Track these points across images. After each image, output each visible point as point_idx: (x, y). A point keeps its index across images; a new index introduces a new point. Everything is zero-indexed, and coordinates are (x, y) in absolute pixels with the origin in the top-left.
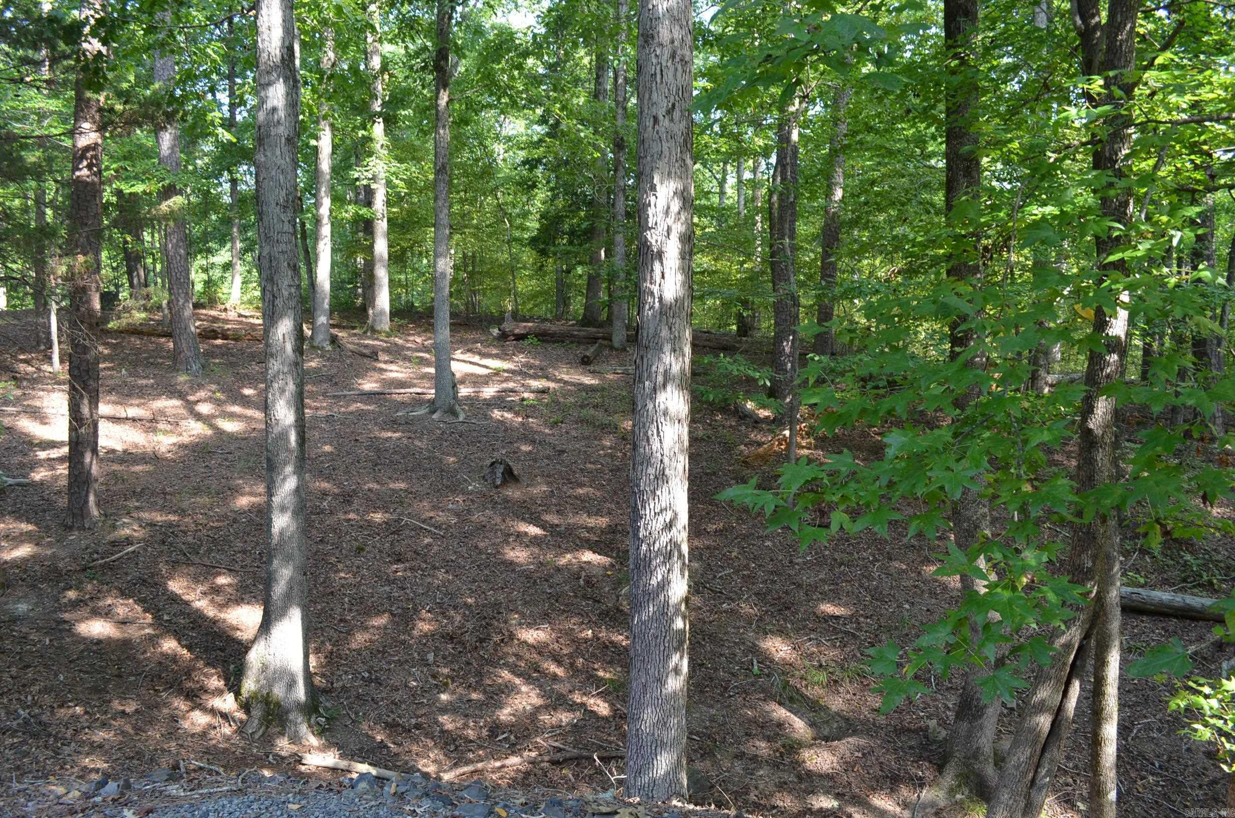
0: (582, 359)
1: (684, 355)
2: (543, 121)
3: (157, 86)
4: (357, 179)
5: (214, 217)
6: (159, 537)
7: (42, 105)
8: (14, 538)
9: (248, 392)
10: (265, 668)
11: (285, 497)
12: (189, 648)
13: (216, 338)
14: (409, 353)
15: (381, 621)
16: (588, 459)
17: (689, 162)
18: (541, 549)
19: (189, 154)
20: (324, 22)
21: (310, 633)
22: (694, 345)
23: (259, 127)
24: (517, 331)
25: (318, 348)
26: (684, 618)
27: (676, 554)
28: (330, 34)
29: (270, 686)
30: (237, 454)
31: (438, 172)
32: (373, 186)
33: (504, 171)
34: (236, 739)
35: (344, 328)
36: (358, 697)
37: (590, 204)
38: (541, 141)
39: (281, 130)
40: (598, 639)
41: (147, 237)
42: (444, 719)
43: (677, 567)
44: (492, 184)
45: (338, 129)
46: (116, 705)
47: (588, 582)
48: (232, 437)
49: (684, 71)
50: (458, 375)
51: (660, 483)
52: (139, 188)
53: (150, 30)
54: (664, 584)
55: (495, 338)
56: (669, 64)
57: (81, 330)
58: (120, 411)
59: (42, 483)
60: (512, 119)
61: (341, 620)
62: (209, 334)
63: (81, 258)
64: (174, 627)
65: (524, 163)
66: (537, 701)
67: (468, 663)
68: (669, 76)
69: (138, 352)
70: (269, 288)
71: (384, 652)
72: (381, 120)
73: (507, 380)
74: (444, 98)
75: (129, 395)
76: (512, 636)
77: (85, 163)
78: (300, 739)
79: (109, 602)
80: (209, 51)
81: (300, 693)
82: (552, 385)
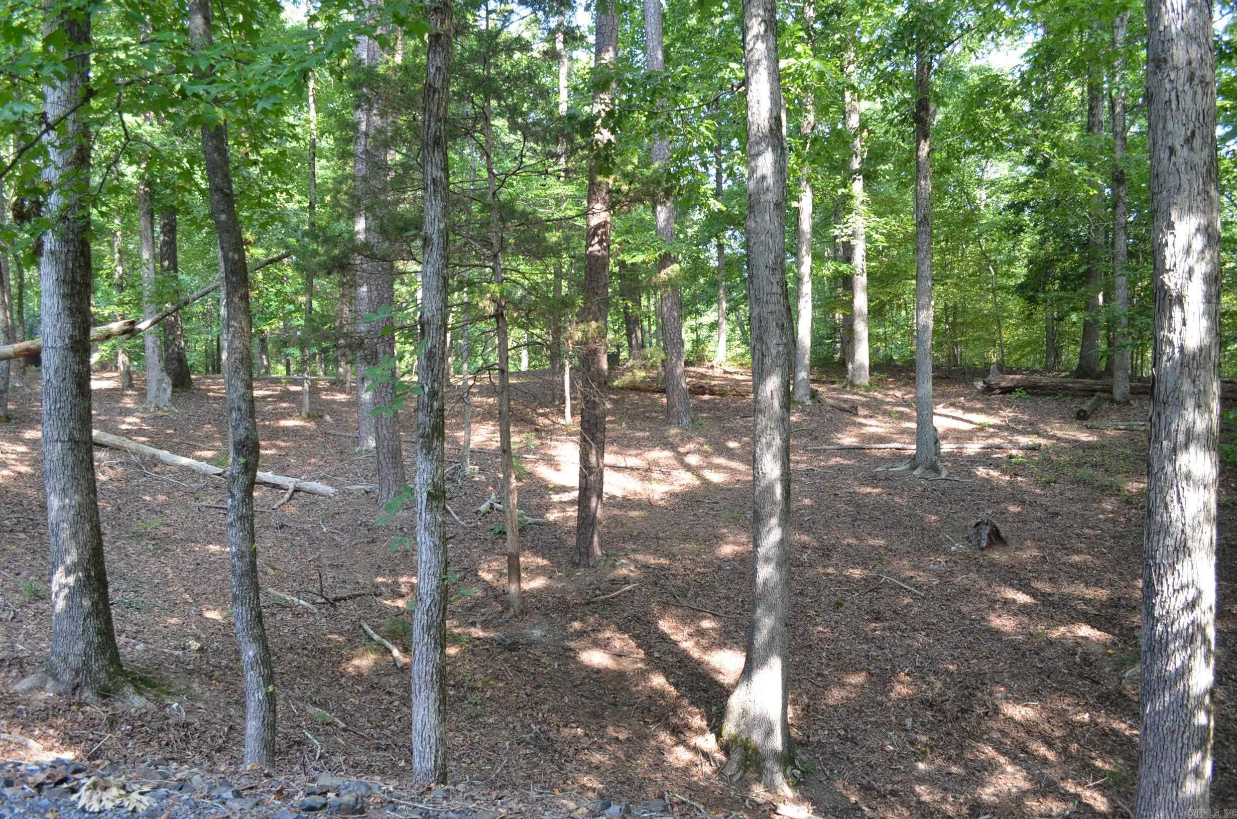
0: (1078, 413)
1: (1211, 412)
2: (1030, 161)
3: (656, 165)
4: (836, 237)
5: (702, 281)
6: (652, 579)
7: (560, 191)
8: (532, 571)
9: (732, 444)
10: (745, 713)
11: (770, 549)
12: (676, 686)
13: (704, 394)
14: (888, 407)
15: (857, 679)
16: (1085, 523)
17: (1213, 193)
18: (1031, 619)
19: (681, 224)
20: (805, 89)
21: (789, 683)
22: (1224, 400)
23: (750, 196)
24: (1003, 384)
25: (799, 403)
26: (1208, 712)
27: (1199, 638)
28: (810, 98)
29: (750, 732)
30: (723, 504)
31: (919, 224)
32: (853, 242)
33: (988, 216)
34: (715, 779)
35: (824, 382)
36: (833, 754)
37: (1085, 245)
38: (1027, 182)
39: (770, 196)
40: (1097, 724)
41: (644, 302)
42: (920, 789)
43: (1200, 653)
44: (976, 231)
45: (818, 190)
46: (611, 731)
47: (1085, 659)
48: (717, 487)
49: (1205, 94)
50: (940, 430)
51: (1181, 556)
52: (639, 258)
53: (652, 115)
54: (1184, 672)
55: (979, 391)
56: (1187, 88)
57: (591, 388)
58: (620, 461)
59: (555, 523)
60: (995, 162)
61: (819, 675)
62: (697, 390)
63: (594, 324)
64: (663, 664)
65: (1010, 207)
66: (1026, 785)
67: (949, 734)
68: (1187, 101)
69: (635, 406)
70: (758, 347)
71: (860, 712)
72: (861, 177)
73: (992, 436)
74: (925, 148)
75: (628, 446)
76: (997, 711)
77: (596, 239)
78: (776, 788)
79: (608, 634)
80: (702, 129)
81: (777, 742)
82: (1043, 441)
